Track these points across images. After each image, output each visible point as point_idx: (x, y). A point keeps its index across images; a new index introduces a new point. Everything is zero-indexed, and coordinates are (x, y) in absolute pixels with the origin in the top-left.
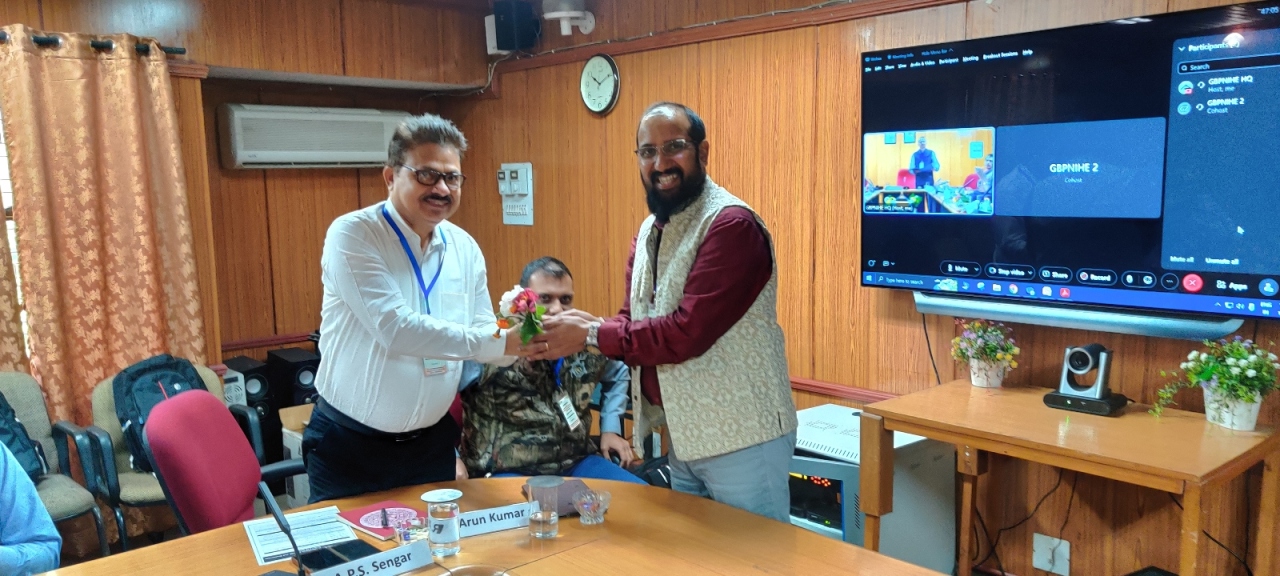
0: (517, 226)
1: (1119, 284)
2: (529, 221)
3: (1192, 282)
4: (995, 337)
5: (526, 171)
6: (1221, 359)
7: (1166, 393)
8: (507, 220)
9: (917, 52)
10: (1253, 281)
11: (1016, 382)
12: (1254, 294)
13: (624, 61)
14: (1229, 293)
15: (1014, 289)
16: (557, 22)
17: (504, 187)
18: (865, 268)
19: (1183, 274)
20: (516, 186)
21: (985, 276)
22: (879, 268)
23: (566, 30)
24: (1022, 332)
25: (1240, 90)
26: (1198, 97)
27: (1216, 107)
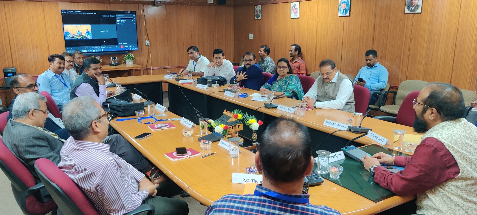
1: (113, 48)
6: (129, 56)
7: (123, 61)
9: (74, 11)
15: (97, 50)
22: (70, 49)
25: (124, 22)
26: (120, 22)
27: (122, 23)
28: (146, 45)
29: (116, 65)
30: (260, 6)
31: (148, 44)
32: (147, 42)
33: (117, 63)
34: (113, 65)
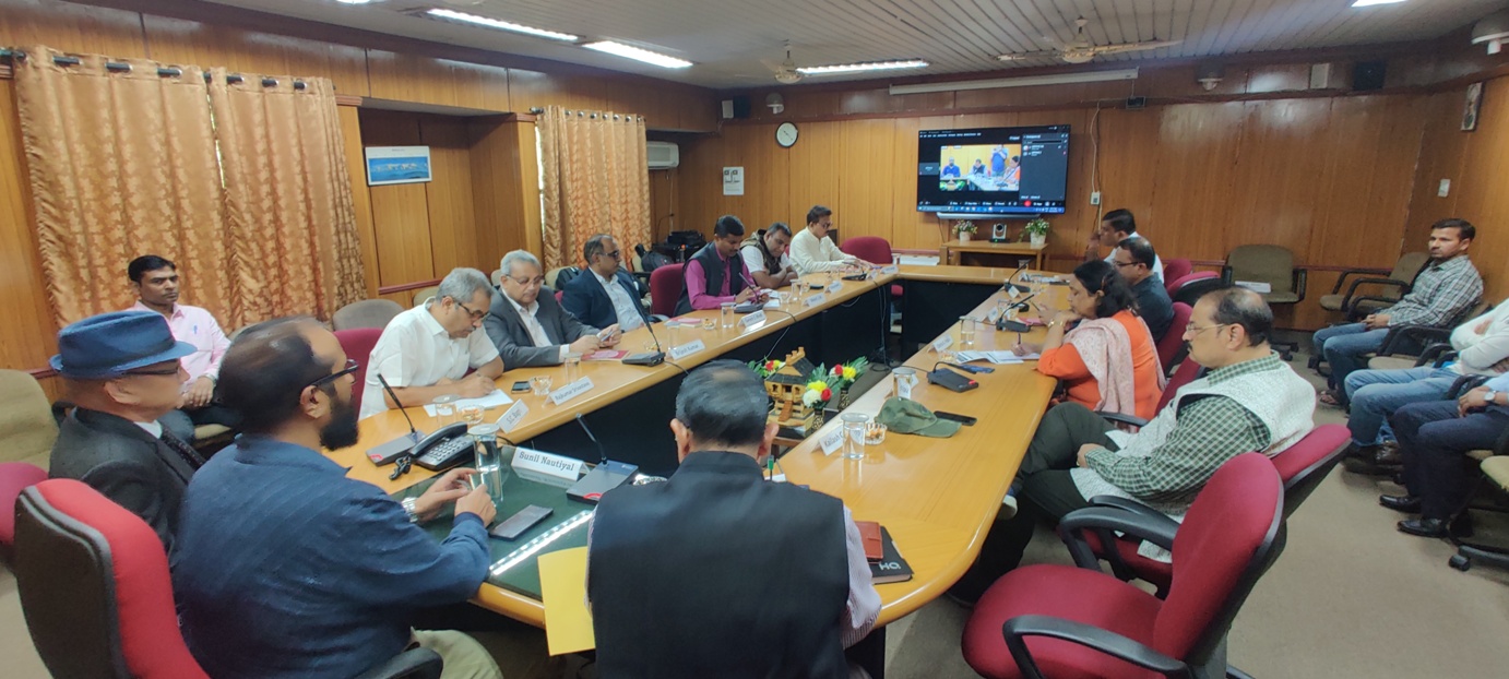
0: (733, 196)
1: (1006, 205)
2: (741, 192)
3: (1027, 204)
4: (970, 224)
5: (741, 170)
6: (1036, 225)
7: (1022, 236)
8: (726, 193)
9: (941, 132)
10: (1043, 202)
11: (974, 238)
12: (1043, 206)
13: (800, 125)
14: (1037, 206)
15: (974, 209)
16: (772, 108)
17: (727, 178)
18: (918, 204)
19: (1024, 201)
20: (736, 177)
21: (963, 205)
22: (924, 204)
23: (775, 111)
24: (975, 222)
25: (1040, 149)
26: (1029, 151)
27: (1034, 153)
28: (1092, 202)
29: (1000, 241)
30: (1479, 85)
31: (1096, 200)
32: (1096, 195)
33: (1003, 237)
34: (992, 241)
